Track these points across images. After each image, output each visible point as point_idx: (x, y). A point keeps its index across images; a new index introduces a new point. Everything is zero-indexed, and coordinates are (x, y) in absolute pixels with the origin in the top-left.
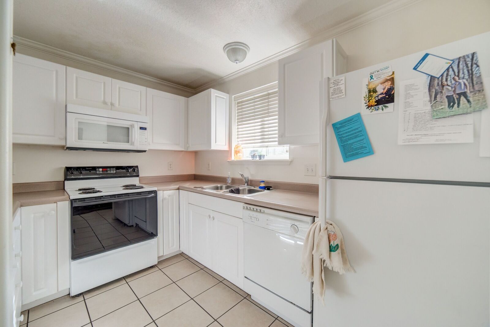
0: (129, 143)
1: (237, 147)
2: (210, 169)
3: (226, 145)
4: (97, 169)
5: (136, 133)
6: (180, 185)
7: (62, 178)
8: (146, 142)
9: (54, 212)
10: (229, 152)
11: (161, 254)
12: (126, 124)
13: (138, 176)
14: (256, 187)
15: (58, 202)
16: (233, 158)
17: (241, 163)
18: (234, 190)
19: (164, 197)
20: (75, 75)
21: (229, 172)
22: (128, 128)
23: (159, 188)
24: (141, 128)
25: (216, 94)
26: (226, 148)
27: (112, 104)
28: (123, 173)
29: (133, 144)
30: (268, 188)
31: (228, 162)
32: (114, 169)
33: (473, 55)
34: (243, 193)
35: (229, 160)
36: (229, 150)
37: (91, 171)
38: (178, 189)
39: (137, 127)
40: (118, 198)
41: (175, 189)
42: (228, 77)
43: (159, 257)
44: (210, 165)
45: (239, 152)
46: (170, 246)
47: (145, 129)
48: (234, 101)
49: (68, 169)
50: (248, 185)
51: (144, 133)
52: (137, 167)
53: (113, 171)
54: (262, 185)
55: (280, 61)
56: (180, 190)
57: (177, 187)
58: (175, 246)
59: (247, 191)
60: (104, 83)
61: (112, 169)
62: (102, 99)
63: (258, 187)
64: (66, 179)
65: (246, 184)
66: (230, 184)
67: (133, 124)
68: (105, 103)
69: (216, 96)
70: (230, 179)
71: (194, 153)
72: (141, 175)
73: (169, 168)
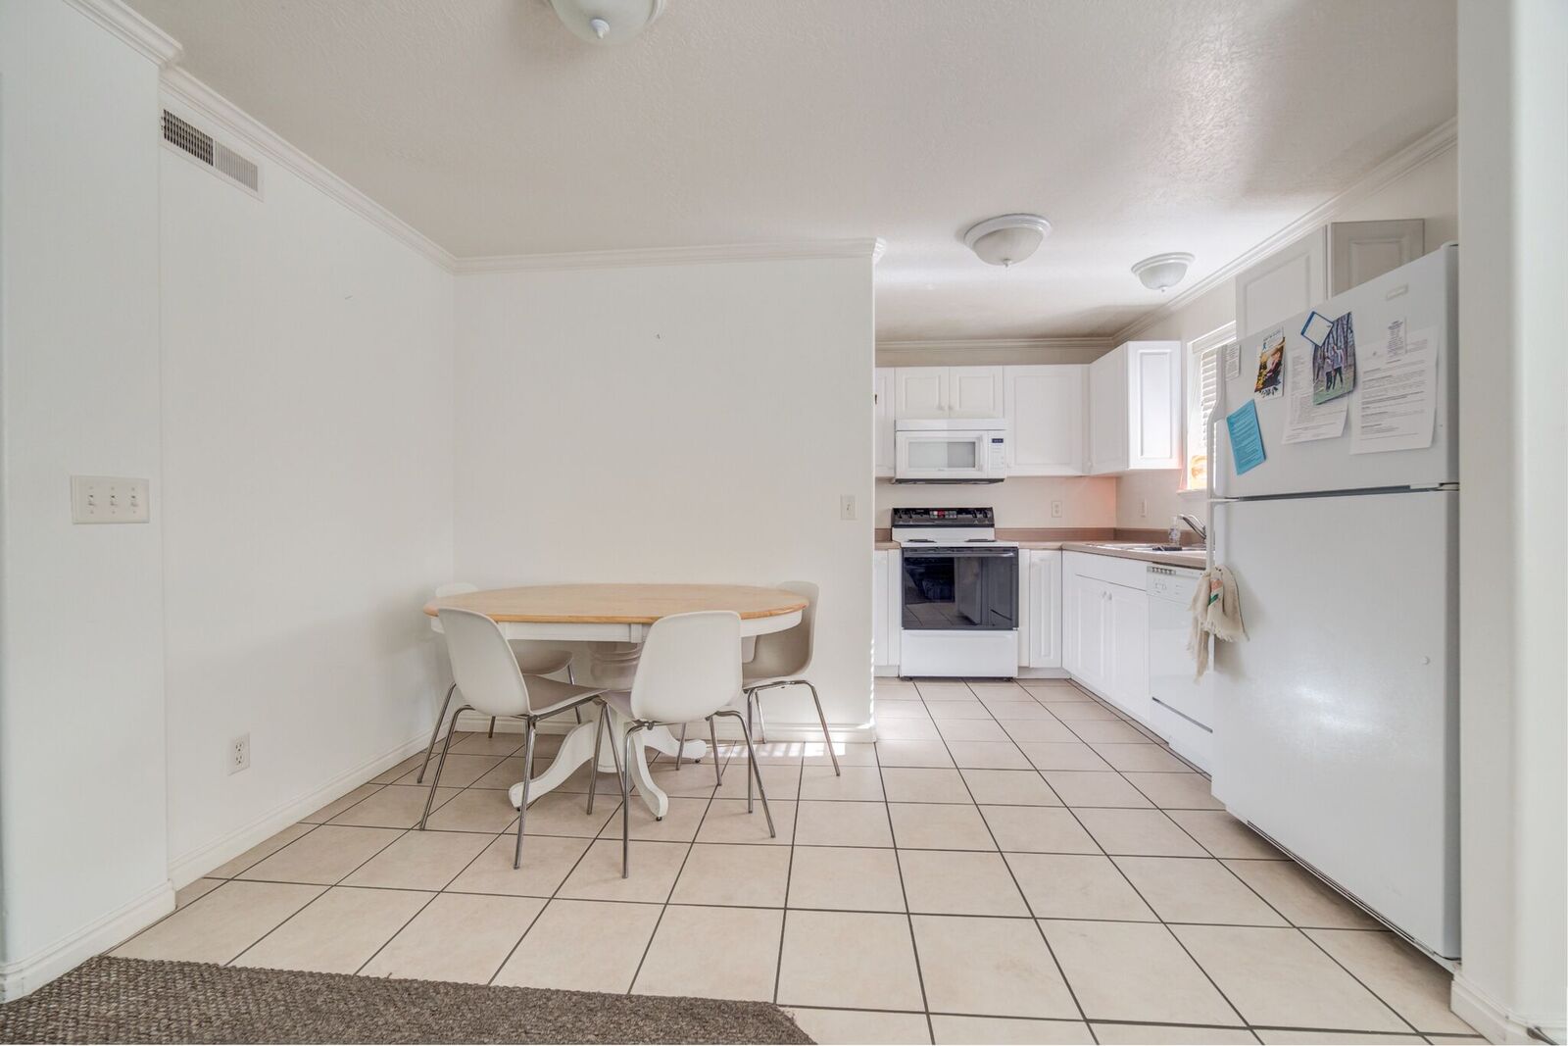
0: (974, 466)
1: (1198, 459)
2: (1145, 514)
3: (1171, 457)
4: (931, 513)
5: (986, 449)
7: (887, 524)
8: (1003, 463)
10: (1179, 474)
11: (1026, 666)
12: (970, 437)
13: (992, 526)
15: (886, 551)
16: (1191, 483)
19: (1033, 560)
20: (904, 377)
22: (974, 443)
23: (1023, 544)
24: (994, 441)
25: (1141, 351)
26: (1173, 464)
27: (950, 408)
28: (969, 519)
29: (980, 469)
31: (1177, 494)
32: (955, 512)
33: (1349, 314)
35: (1180, 491)
36: (1180, 468)
37: (923, 516)
38: (1061, 549)
39: (987, 438)
41: (1055, 548)
43: (1021, 668)
44: (1146, 506)
45: (1200, 471)
46: (1043, 653)
47: (1000, 441)
48: (1194, 353)
49: (896, 511)
51: (1000, 449)
52: (991, 509)
53: (953, 515)
55: (1238, 278)
56: (1064, 552)
57: (1058, 544)
58: (1052, 657)
60: (940, 377)
61: (951, 512)
62: (937, 402)
64: (894, 525)
66: (1175, 543)
67: (981, 436)
68: (940, 408)
69: (1142, 354)
70: (1175, 532)
71: (1114, 481)
72: (997, 525)
73: (1054, 514)
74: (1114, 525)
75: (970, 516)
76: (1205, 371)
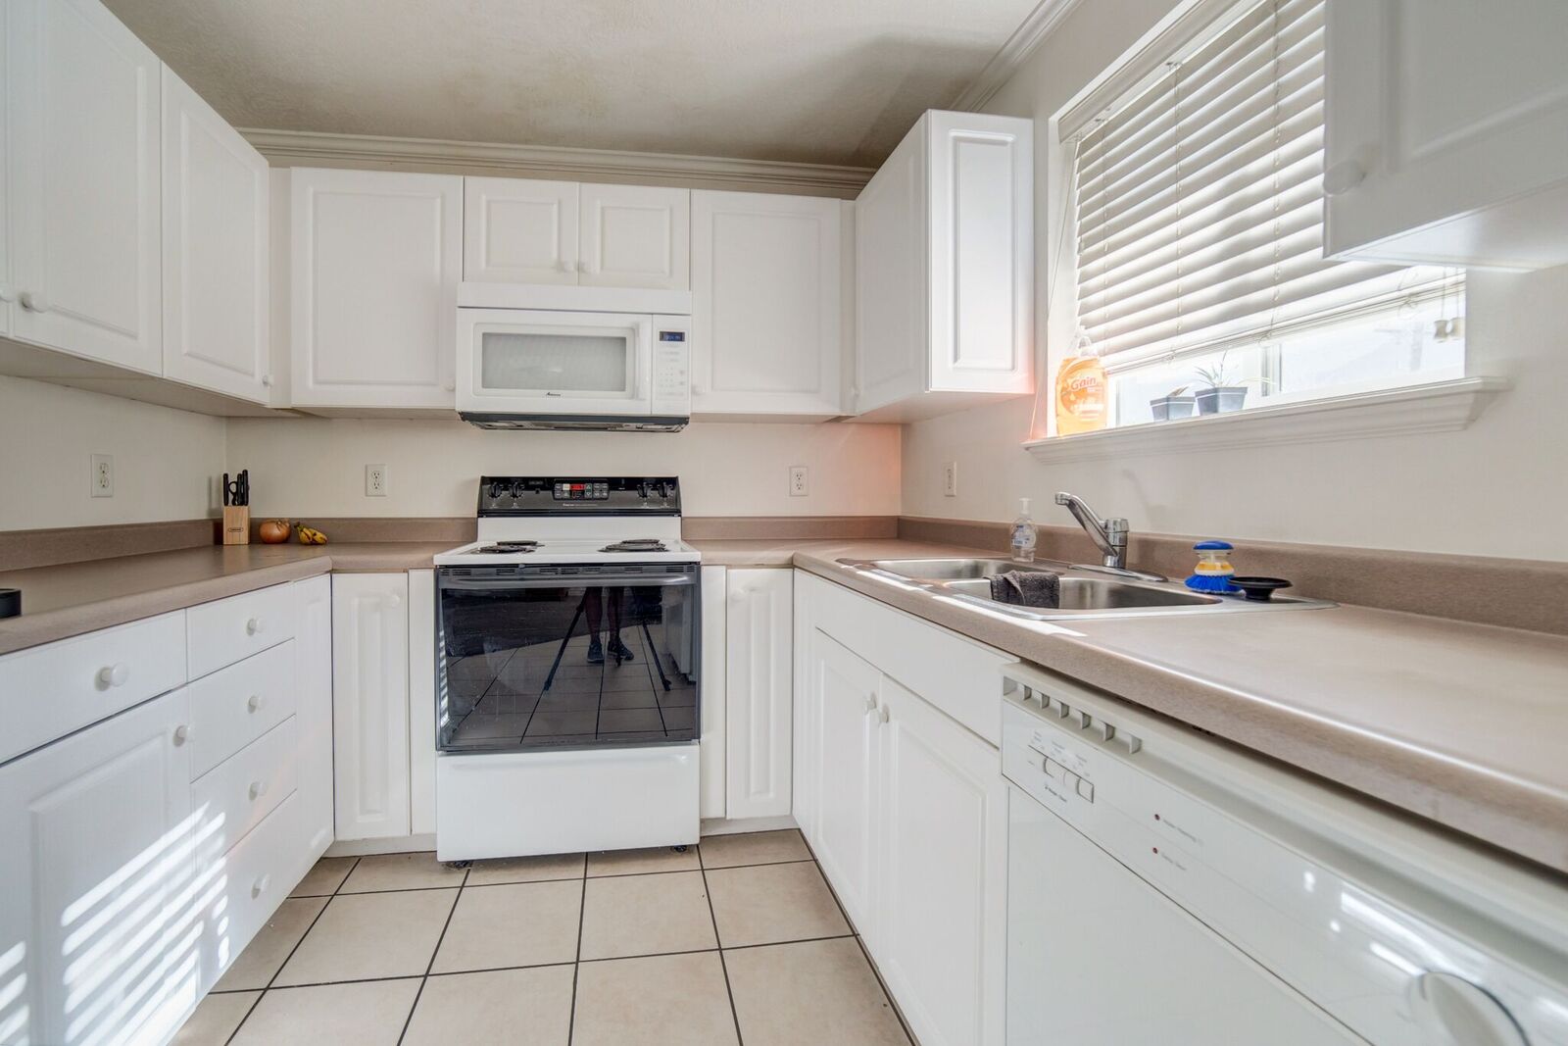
0: (624, 390)
1: (1073, 368)
2: (955, 494)
3: (1013, 368)
4: (558, 486)
5: (647, 349)
6: (800, 552)
8: (682, 383)
9: (398, 599)
10: (1029, 405)
11: (715, 811)
12: (614, 326)
13: (677, 512)
14: (1170, 579)
15: (410, 571)
16: (1056, 425)
17: (1092, 449)
18: (1023, 583)
19: (732, 593)
20: (484, 198)
21: (1025, 500)
22: (623, 340)
23: (711, 554)
24: (665, 336)
25: (954, 133)
26: (1016, 383)
27: (579, 267)
28: (632, 501)
29: (634, 396)
30: (1259, 591)
31: (1027, 449)
32: (605, 486)
34: (1080, 604)
35: (1029, 442)
36: (1032, 392)
37: (541, 492)
38: (791, 565)
39: (651, 331)
40: (562, 576)
41: (777, 563)
42: (1024, 39)
43: (704, 822)
44: (955, 475)
45: (1082, 393)
46: (753, 790)
47: (677, 337)
48: (1062, 141)
50: (1121, 565)
51: (677, 353)
52: (673, 482)
53: (601, 491)
54: (1213, 566)
56: (797, 572)
57: (786, 556)
58: (772, 795)
59: (1103, 596)
60: (560, 205)
61: (597, 486)
62: (555, 255)
63: (1183, 582)
64: (483, 512)
65: (1110, 561)
66: (1026, 557)
67: (638, 325)
68: (560, 267)
69: (957, 140)
70: (1027, 532)
71: (899, 429)
72: (687, 510)
73: (795, 490)
74: (895, 510)
75: (634, 494)
76: (1084, 180)
